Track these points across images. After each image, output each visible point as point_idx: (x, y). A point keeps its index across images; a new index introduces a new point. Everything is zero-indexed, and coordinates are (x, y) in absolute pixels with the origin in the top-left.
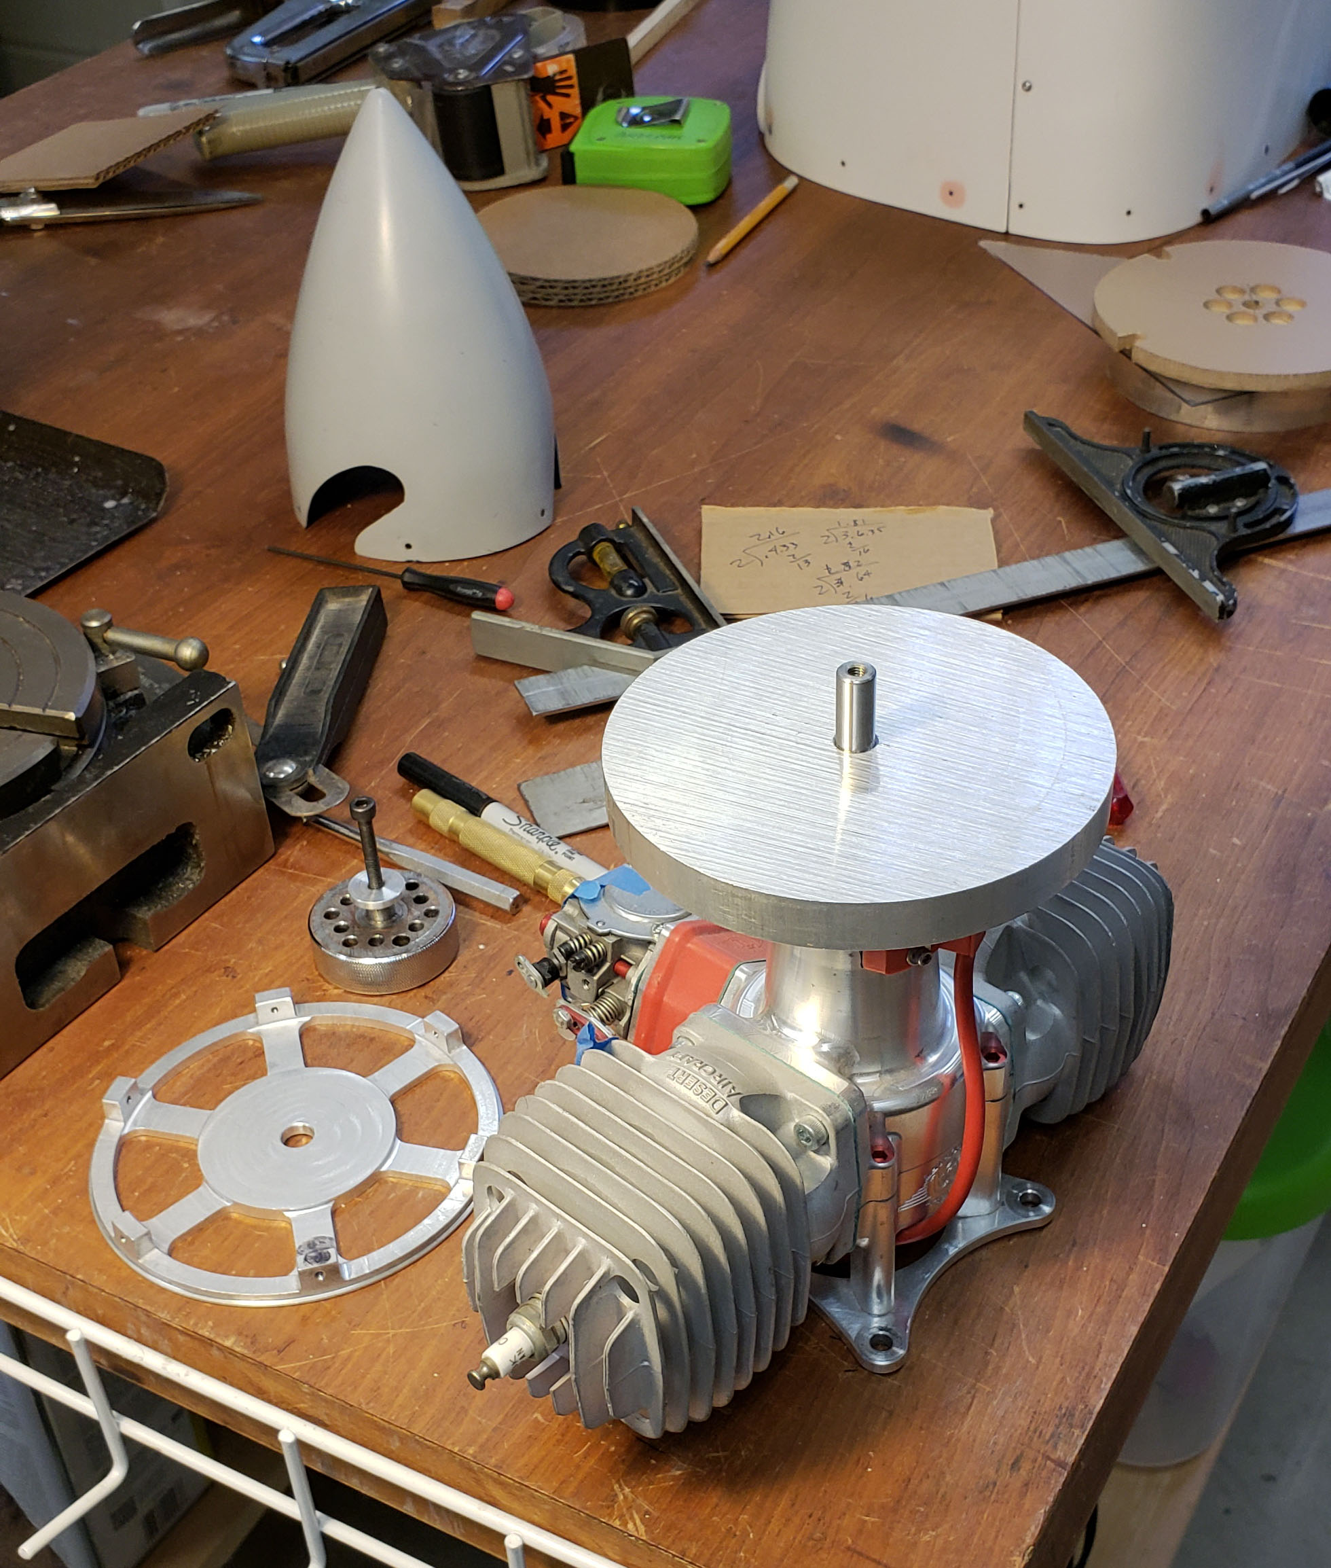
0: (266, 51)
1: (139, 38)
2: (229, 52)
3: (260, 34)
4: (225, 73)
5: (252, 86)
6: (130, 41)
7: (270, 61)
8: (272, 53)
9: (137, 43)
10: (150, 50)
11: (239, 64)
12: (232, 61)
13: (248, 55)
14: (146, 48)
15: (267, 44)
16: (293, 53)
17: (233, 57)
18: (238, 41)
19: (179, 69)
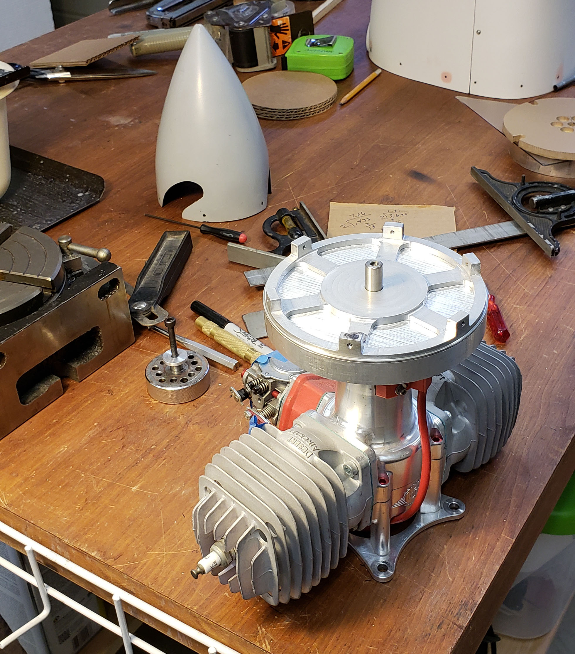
0: (163, 13)
1: (111, 7)
2: (148, 13)
3: (162, 7)
4: (146, 22)
5: (157, 28)
6: (107, 9)
7: (164, 17)
8: (165, 14)
9: (110, 10)
10: (116, 12)
11: (151, 18)
12: (149, 17)
13: (155, 15)
14: (114, 11)
15: (163, 11)
16: (174, 15)
17: (148, 15)
18: (151, 9)
19: (127, 20)
